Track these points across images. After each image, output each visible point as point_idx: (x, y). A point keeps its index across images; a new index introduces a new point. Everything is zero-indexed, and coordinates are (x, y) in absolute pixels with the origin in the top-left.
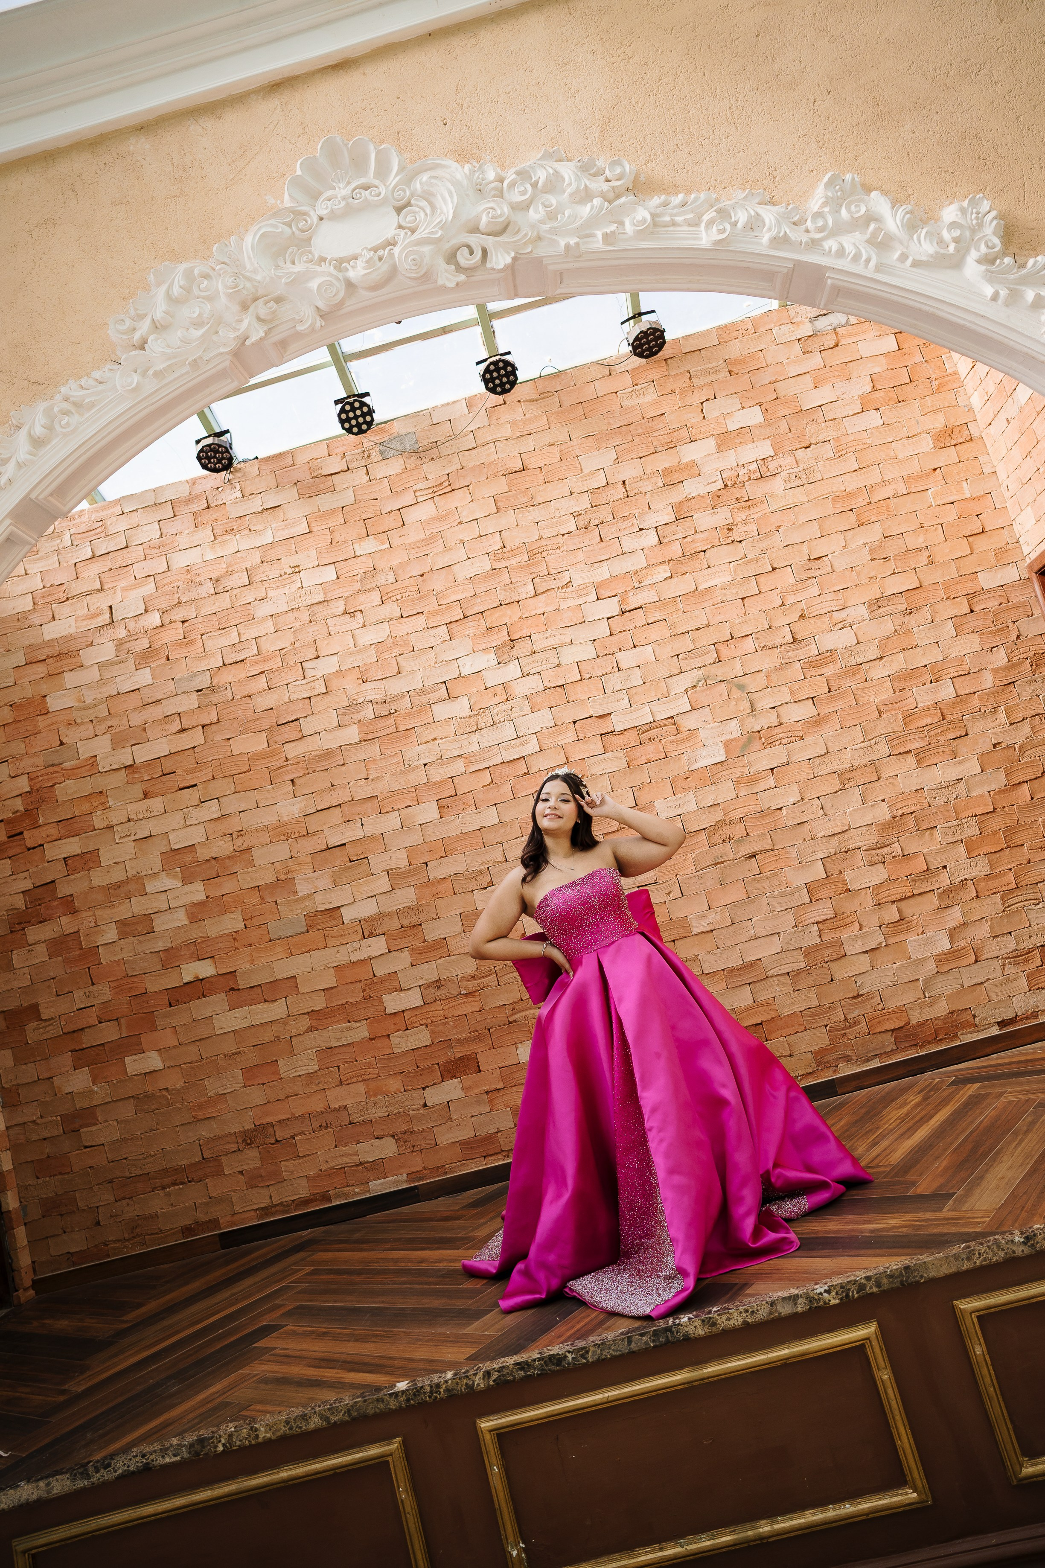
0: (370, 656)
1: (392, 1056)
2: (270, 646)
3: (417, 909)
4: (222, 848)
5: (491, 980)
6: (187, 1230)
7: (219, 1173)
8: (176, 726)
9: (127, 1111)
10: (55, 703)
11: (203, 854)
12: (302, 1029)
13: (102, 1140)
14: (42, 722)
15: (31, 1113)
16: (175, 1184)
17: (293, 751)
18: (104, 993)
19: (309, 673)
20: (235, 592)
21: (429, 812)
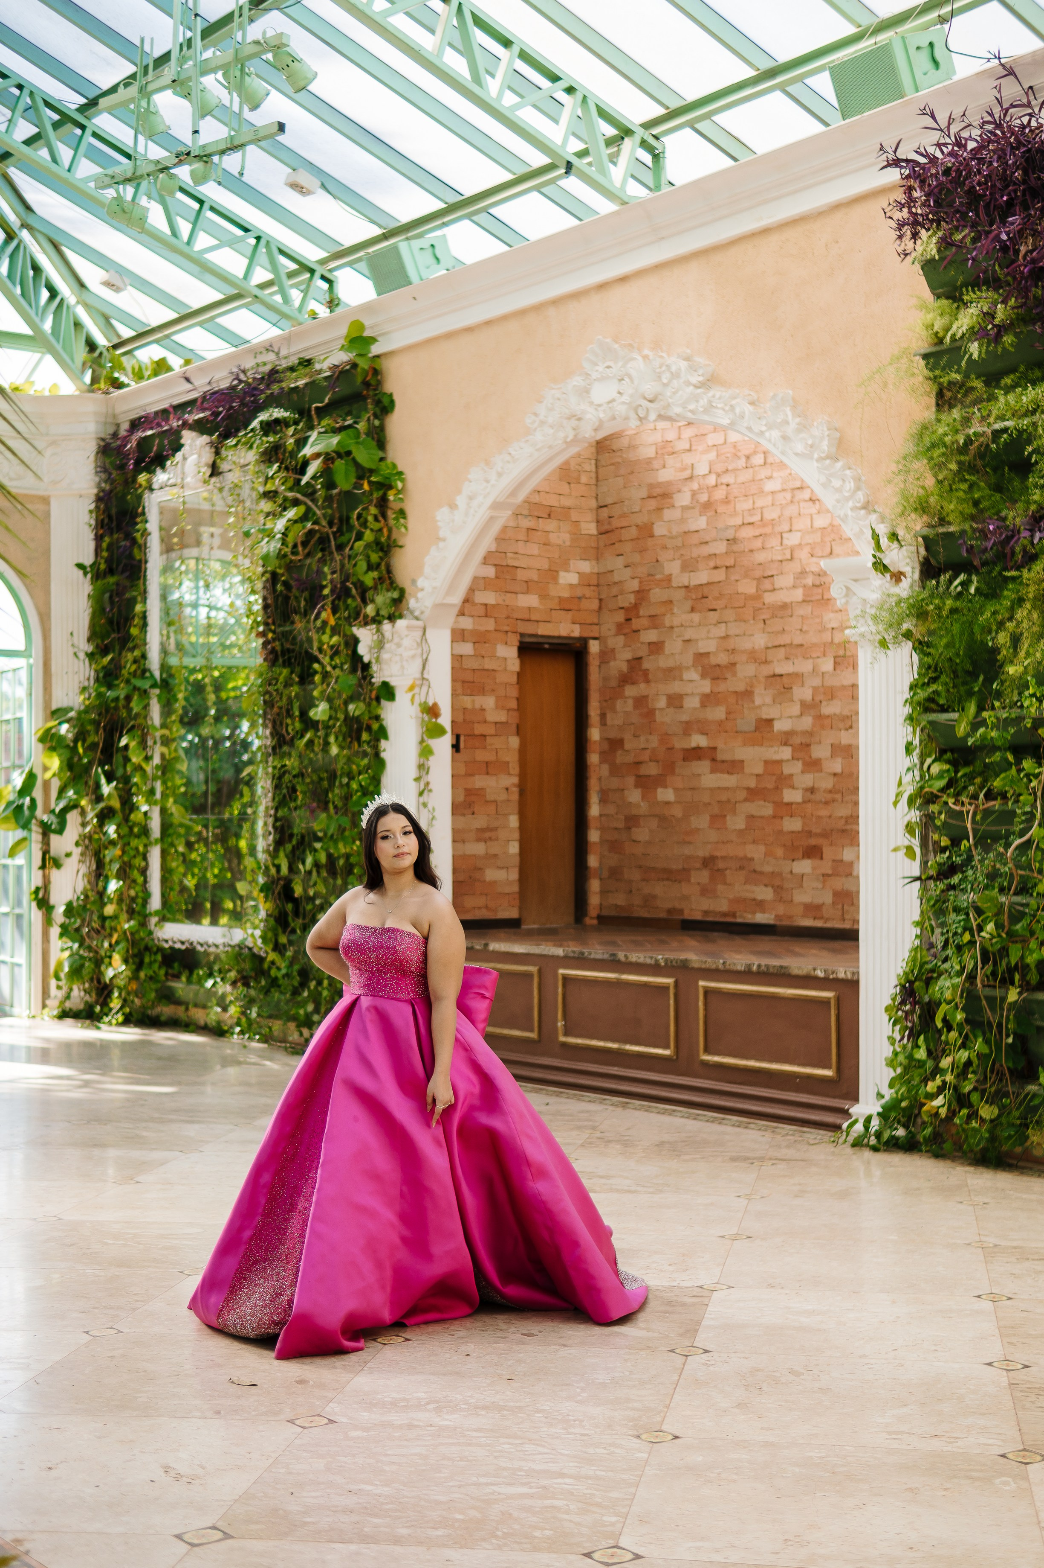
0: (817, 537)
1: (780, 832)
2: (770, 515)
3: (810, 734)
4: (722, 659)
5: (838, 797)
6: (669, 911)
7: (688, 880)
8: (712, 564)
9: (654, 823)
10: (659, 529)
11: (714, 660)
12: (742, 798)
13: (639, 838)
14: (650, 542)
15: (611, 809)
16: (668, 879)
17: (769, 598)
18: (654, 741)
19: (785, 542)
20: (756, 469)
21: (827, 665)
